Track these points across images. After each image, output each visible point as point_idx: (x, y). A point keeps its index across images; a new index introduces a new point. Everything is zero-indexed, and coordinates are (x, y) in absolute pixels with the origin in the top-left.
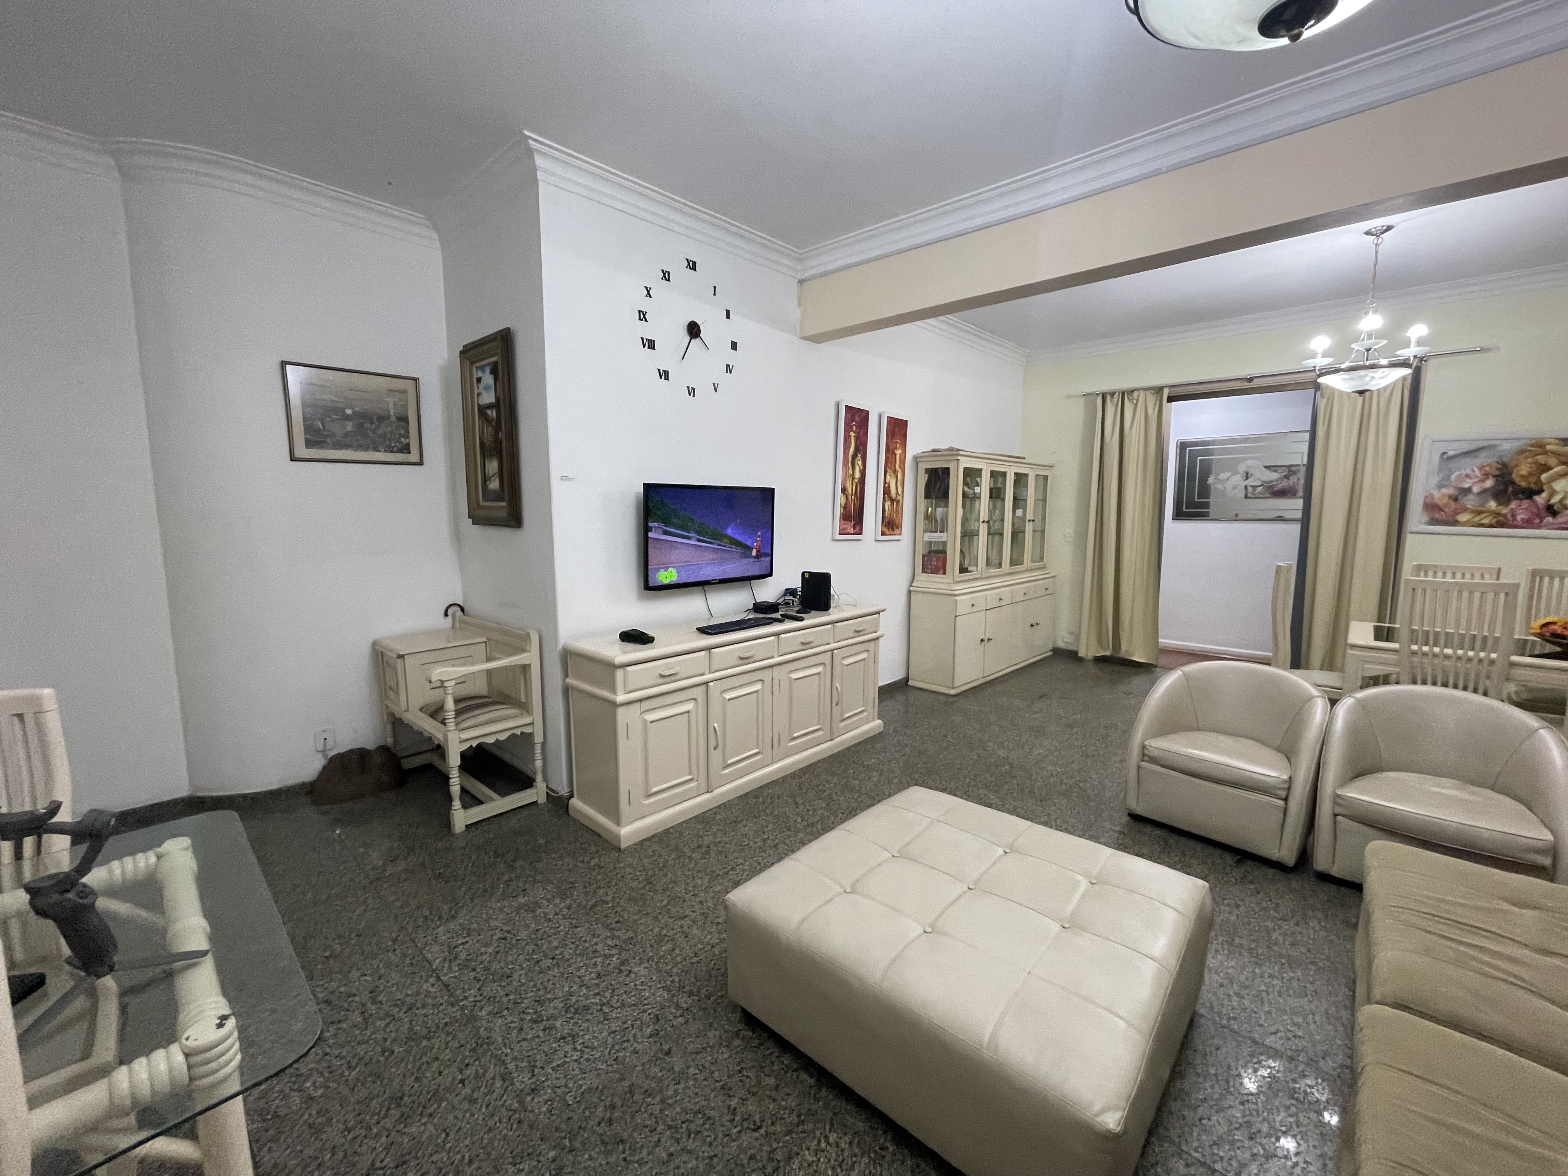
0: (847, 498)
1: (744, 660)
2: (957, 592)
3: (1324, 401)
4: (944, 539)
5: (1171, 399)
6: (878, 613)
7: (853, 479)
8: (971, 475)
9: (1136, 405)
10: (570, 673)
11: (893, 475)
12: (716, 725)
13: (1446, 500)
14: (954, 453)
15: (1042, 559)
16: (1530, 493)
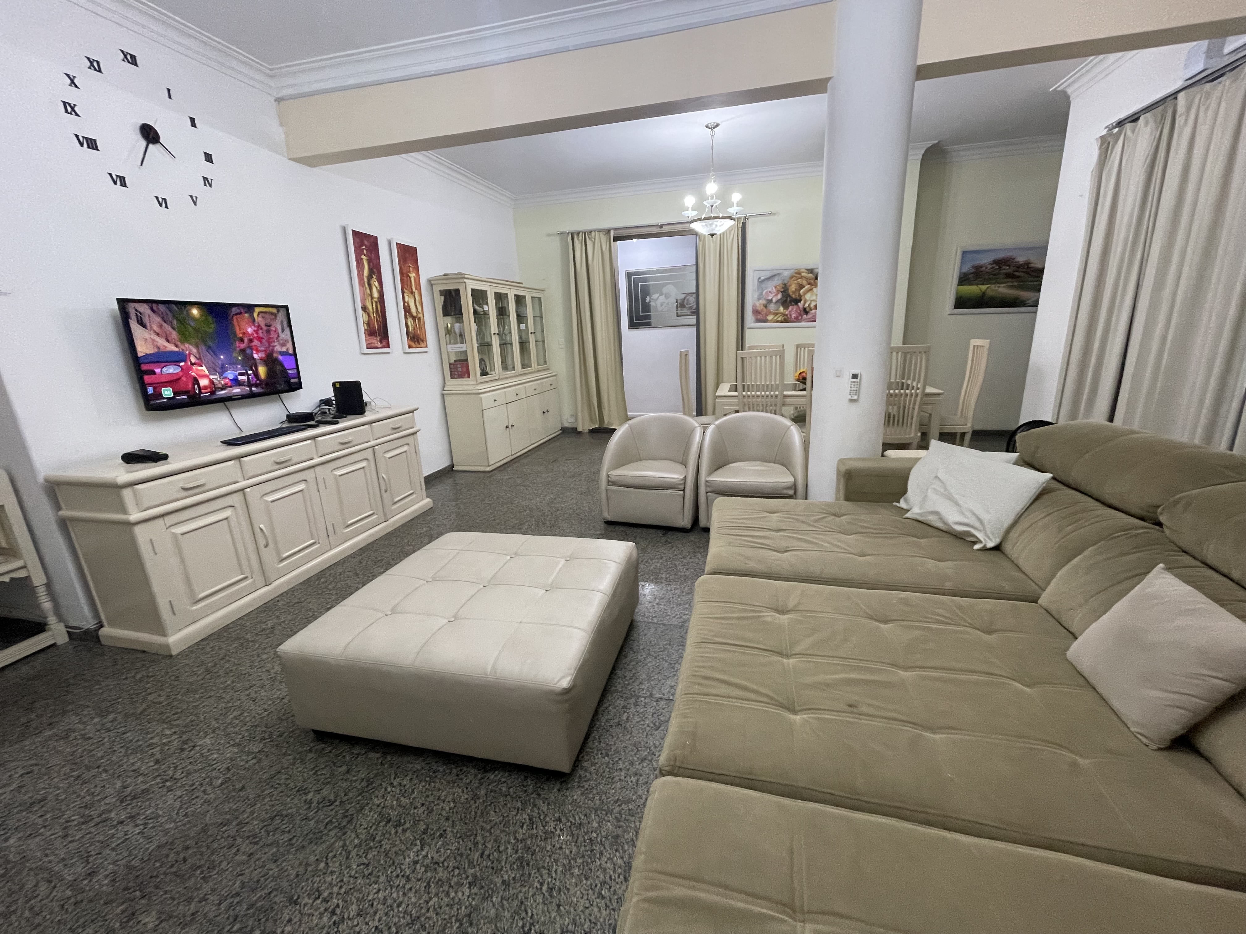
0: (369, 316)
1: (281, 464)
2: (480, 391)
3: (701, 243)
4: (464, 349)
5: (616, 239)
6: (412, 412)
7: (372, 298)
8: (479, 296)
9: (594, 243)
10: (63, 505)
11: (410, 295)
12: (262, 526)
13: (762, 307)
14: (461, 276)
15: (545, 362)
16: (797, 301)
